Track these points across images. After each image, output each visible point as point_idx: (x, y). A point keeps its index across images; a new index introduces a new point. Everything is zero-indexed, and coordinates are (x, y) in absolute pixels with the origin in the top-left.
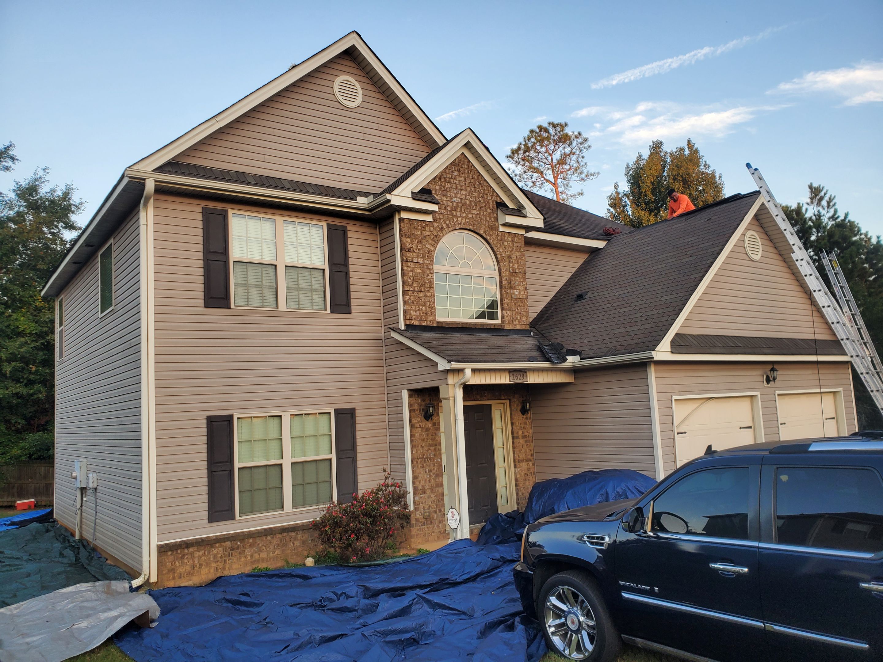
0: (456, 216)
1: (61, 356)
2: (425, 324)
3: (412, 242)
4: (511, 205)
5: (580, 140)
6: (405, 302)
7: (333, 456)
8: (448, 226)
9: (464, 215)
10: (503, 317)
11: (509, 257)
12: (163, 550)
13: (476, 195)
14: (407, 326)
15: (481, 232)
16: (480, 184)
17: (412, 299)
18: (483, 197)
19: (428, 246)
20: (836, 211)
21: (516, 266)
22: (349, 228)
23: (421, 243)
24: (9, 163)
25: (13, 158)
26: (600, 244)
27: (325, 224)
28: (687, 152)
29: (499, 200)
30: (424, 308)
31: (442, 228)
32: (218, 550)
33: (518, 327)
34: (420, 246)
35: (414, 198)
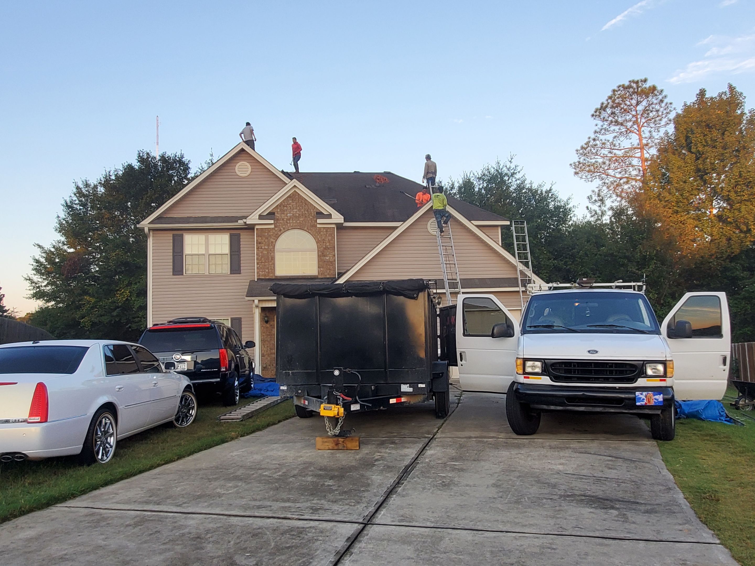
0: (290, 223)
2: (268, 278)
3: (262, 239)
4: (325, 213)
6: (257, 268)
8: (284, 229)
9: (294, 221)
10: (318, 272)
11: (324, 240)
13: (303, 210)
14: (257, 279)
15: (306, 228)
16: (306, 204)
17: (261, 266)
18: (307, 211)
19: (272, 240)
21: (328, 244)
22: (241, 234)
23: (267, 239)
27: (229, 234)
29: (318, 211)
30: (267, 270)
31: (280, 230)
33: (328, 276)
34: (266, 241)
35: (259, 219)
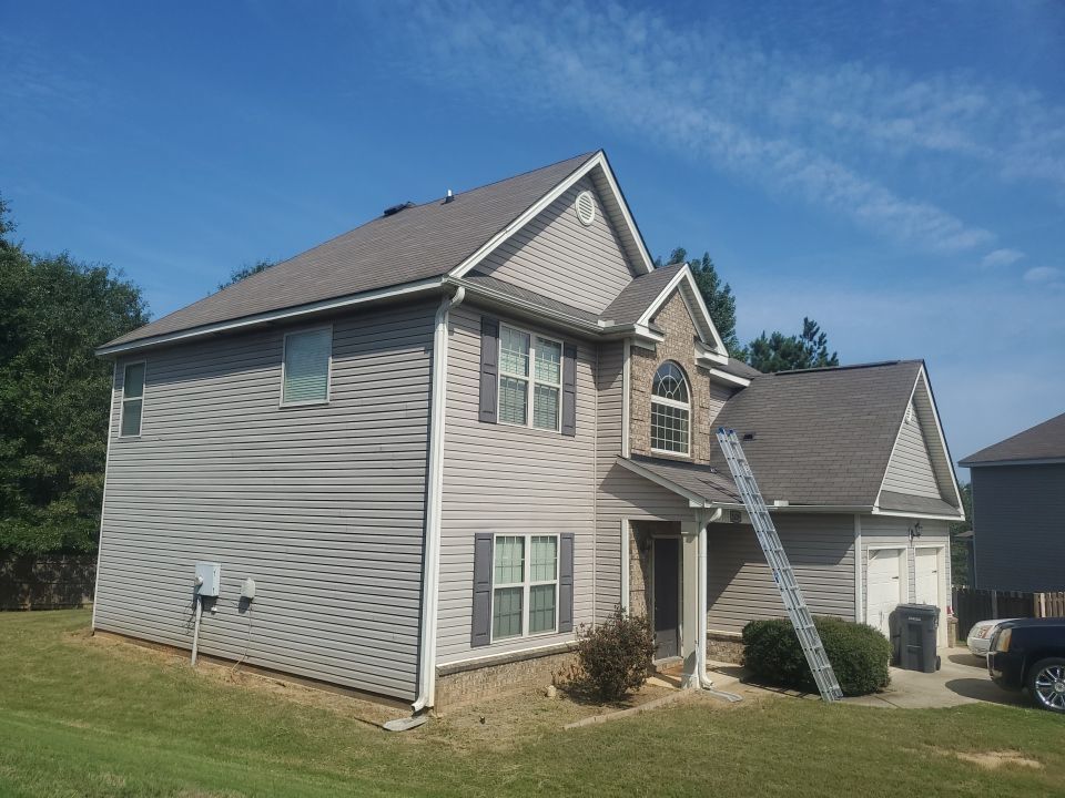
1: (127, 432)
2: (643, 453)
6: (631, 431)
7: (557, 582)
8: (662, 356)
10: (692, 452)
11: (700, 391)
12: (442, 674)
16: (685, 316)
17: (637, 428)
19: (649, 375)
20: (825, 348)
21: (704, 401)
22: (579, 348)
23: (645, 372)
26: (746, 383)
27: (562, 343)
28: (701, 267)
31: (659, 358)
32: (479, 675)
33: (702, 463)
34: (644, 375)
35: (649, 328)
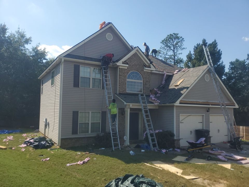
0: (133, 67)
1: (42, 93)
2: (123, 93)
3: (122, 73)
4: (147, 65)
5: (181, 39)
6: (119, 88)
7: (101, 122)
8: (131, 70)
9: (135, 67)
10: (143, 92)
11: (146, 77)
13: (138, 62)
14: (119, 93)
15: (139, 71)
16: (140, 59)
17: (121, 87)
18: (140, 63)
19: (126, 75)
24: (30, 42)
25: (31, 41)
29: (144, 63)
30: (123, 89)
31: (129, 70)
32: (74, 141)
34: (124, 75)
35: (123, 63)
